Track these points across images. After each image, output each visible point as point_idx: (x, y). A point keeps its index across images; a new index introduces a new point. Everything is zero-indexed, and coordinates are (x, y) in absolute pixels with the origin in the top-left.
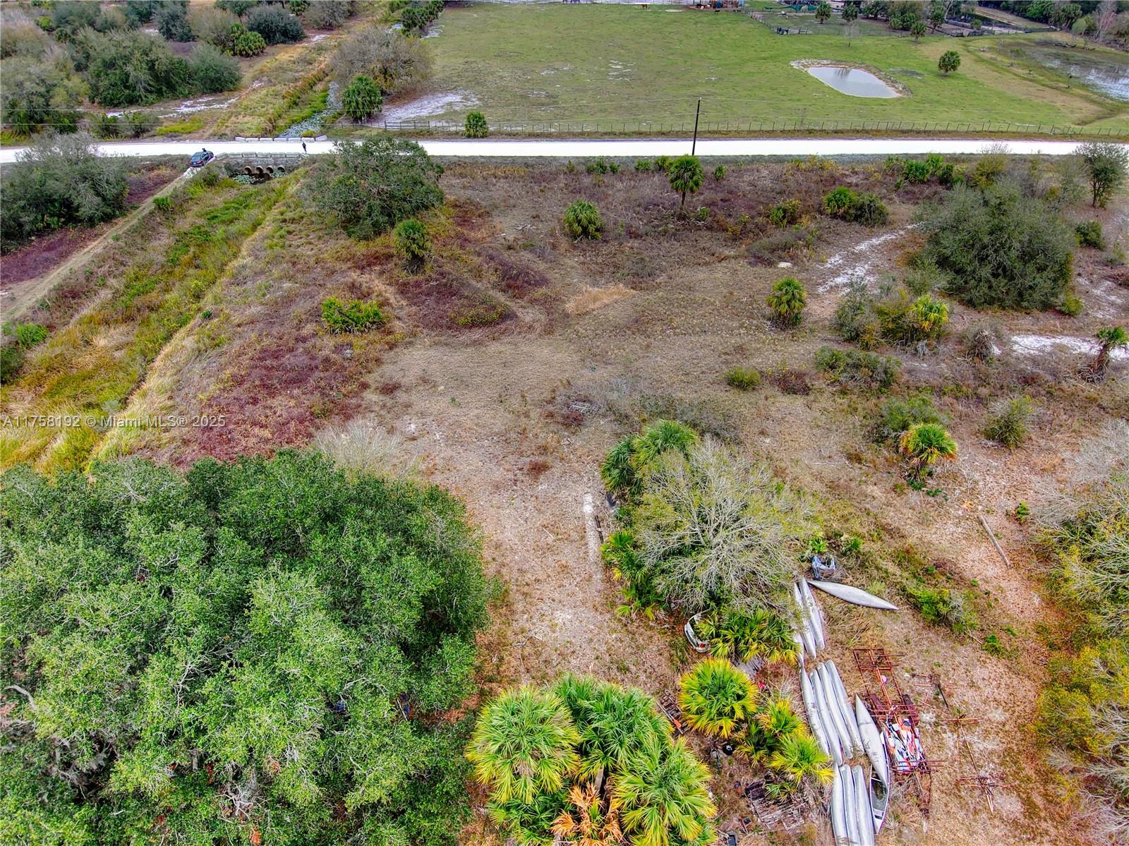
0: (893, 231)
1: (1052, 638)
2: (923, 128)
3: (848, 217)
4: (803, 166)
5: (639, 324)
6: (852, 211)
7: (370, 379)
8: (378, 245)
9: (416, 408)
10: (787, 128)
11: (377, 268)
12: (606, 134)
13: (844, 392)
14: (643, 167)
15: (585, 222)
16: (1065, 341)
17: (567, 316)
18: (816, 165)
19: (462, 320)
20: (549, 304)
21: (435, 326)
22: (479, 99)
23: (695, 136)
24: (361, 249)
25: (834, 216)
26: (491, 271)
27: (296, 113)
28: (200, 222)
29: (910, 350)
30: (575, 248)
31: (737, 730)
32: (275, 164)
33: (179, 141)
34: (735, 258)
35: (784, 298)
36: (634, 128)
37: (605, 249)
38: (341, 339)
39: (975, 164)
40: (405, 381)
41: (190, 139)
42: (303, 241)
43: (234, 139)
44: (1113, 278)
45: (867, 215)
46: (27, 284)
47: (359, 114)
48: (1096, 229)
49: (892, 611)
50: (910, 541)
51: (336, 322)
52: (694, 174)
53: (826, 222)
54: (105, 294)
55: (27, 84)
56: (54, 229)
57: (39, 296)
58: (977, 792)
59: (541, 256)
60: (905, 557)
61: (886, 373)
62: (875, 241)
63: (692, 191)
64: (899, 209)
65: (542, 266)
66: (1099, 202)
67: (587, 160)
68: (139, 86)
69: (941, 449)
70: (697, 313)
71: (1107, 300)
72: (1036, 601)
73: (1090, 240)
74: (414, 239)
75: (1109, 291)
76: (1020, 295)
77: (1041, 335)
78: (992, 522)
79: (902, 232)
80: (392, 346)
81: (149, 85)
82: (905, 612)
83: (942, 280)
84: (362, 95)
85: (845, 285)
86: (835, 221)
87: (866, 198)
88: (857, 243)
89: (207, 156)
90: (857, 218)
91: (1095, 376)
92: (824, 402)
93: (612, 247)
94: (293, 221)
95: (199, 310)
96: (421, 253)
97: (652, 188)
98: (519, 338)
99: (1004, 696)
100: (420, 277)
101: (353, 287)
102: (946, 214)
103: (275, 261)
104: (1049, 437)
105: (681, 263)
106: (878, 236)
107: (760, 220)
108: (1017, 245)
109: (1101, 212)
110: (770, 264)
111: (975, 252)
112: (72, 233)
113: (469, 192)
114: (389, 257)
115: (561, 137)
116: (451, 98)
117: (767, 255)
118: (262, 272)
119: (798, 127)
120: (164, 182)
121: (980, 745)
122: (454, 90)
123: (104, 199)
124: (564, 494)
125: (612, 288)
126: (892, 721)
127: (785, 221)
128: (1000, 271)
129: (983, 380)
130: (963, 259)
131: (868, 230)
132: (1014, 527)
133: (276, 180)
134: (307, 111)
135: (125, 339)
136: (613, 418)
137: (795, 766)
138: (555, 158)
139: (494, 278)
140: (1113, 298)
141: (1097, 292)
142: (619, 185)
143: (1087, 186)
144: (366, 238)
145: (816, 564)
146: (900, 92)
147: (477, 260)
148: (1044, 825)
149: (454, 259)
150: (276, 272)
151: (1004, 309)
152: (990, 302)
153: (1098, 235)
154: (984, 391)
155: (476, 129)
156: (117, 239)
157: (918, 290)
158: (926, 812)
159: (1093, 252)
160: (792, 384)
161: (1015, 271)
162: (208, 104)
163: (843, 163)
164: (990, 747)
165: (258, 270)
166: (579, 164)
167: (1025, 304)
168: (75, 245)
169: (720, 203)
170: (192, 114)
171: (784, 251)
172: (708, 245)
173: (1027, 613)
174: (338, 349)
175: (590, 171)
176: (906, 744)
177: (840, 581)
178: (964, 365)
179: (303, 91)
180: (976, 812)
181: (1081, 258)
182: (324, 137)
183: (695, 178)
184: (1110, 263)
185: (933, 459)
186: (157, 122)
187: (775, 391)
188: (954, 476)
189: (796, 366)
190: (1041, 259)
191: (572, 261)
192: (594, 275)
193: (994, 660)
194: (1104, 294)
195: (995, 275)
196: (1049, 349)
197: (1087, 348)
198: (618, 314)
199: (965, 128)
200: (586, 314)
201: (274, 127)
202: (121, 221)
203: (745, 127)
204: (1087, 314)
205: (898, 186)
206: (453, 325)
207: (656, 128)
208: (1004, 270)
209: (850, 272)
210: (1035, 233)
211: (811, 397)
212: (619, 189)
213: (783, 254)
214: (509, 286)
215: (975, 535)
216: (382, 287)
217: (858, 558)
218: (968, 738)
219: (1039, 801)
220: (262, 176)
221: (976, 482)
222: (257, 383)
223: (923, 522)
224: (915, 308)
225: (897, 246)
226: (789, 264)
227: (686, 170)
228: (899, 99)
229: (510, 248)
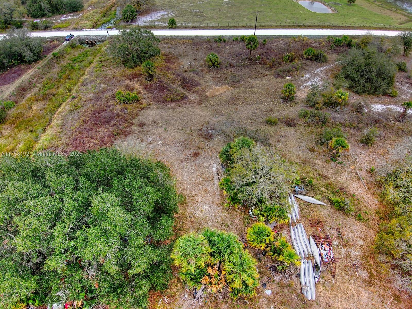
0: (329, 65)
1: (381, 215)
2: (341, 25)
3: (312, 60)
4: (296, 39)
5: (233, 100)
6: (314, 57)
7: (134, 121)
8: (136, 70)
9: (152, 132)
10: (290, 25)
11: (136, 79)
12: (222, 27)
13: (309, 126)
14: (235, 40)
15: (213, 61)
16: (391, 106)
17: (207, 97)
18: (301, 39)
19: (168, 99)
20: (200, 93)
21: (158, 101)
22: (174, 13)
23: (256, 28)
24: (130, 72)
25: (307, 59)
26: (179, 80)
27: (104, 19)
28: (70, 62)
29: (334, 110)
30: (210, 71)
31: (267, 247)
32: (97, 39)
33: (61, 31)
34: (270, 75)
35: (288, 91)
36: (232, 24)
37: (221, 72)
38: (123, 106)
39: (360, 39)
40: (147, 122)
41: (65, 30)
42: (108, 69)
43: (81, 30)
44: (410, 83)
45: (320, 59)
46: (7, 86)
47: (128, 19)
48: (404, 65)
49: (324, 205)
50: (332, 180)
51: (121, 100)
52: (255, 43)
53: (304, 61)
54: (36, 90)
55: (4, 10)
56: (16, 65)
57: (12, 91)
58: (352, 269)
59: (197, 74)
60: (328, 186)
61: (324, 118)
62: (322, 69)
63: (254, 49)
64: (332, 57)
65: (197, 78)
66: (406, 54)
67: (215, 37)
68: (46, 10)
69: (344, 147)
70: (255, 96)
71: (407, 92)
72: (376, 202)
73: (402, 69)
74: (149, 68)
75: (408, 88)
76: (375, 89)
77: (382, 104)
78: (361, 173)
79: (332, 65)
80: (142, 109)
81: (49, 9)
82: (328, 206)
83: (347, 84)
84: (129, 12)
85: (310, 85)
86: (308, 61)
87: (319, 52)
88: (316, 69)
89: (72, 36)
90: (316, 60)
91: (401, 120)
92: (302, 129)
93: (224, 71)
94: (104, 61)
95: (70, 95)
96: (152, 73)
97: (239, 48)
98: (189, 106)
99: (363, 236)
100: (152, 83)
101: (127, 87)
102: (349, 58)
103: (98, 76)
104: (383, 143)
105: (250, 77)
106: (324, 67)
107: (279, 60)
108: (375, 70)
109: (406, 58)
110: (283, 77)
111: (359, 73)
112: (23, 66)
113: (170, 50)
114: (140, 75)
115: (204, 28)
116: (163, 13)
117: (282, 74)
118: (93, 81)
119: (294, 25)
120: (56, 47)
121: (354, 253)
122: (164, 10)
123: (34, 53)
124: (205, 164)
125: (224, 87)
126: (323, 244)
127: (289, 61)
128: (368, 80)
129: (360, 121)
130: (355, 76)
131: (320, 64)
132: (369, 175)
133: (98, 45)
134: (109, 19)
135: (43, 106)
136: (224, 136)
137: (287, 260)
138: (202, 36)
139: (179, 83)
140: (409, 91)
141: (404, 88)
142: (227, 47)
143: (401, 48)
144: (132, 68)
145: (297, 189)
146: (333, 11)
147: (173, 76)
148: (376, 281)
149: (164, 75)
150: (98, 81)
151: (369, 94)
152: (364, 92)
153: (405, 67)
154: (360, 125)
155: (172, 25)
156: (39, 69)
157: (337, 87)
158: (334, 276)
159: (403, 73)
160: (290, 123)
161: (374, 80)
162: (71, 16)
163: (311, 38)
164: (357, 254)
165: (91, 80)
166: (212, 38)
167: (377, 93)
168: (24, 71)
169: (265, 54)
170: (66, 20)
171: (288, 72)
172: (260, 70)
173: (372, 206)
174: (122, 110)
175: (215, 41)
176: (327, 252)
177: (305, 195)
178: (354, 116)
179: (107, 11)
180: (351, 276)
181: (398, 75)
182: (115, 29)
183: (255, 44)
184: (409, 77)
185: (341, 151)
186: (53, 24)
187: (283, 125)
188: (348, 157)
189: (291, 116)
190: (383, 76)
191: (209, 76)
192: (217, 82)
193: (360, 223)
194: (406, 89)
195: (366, 82)
196: (385, 110)
197: (399, 109)
198: (226, 97)
199: (357, 25)
200: (214, 97)
201: (96, 25)
202: (40, 62)
203: (274, 24)
204: (400, 97)
205: (331, 47)
206: (164, 101)
207: (241, 24)
208: (370, 80)
209: (313, 80)
210: (382, 66)
211: (297, 128)
212: (226, 48)
213: (288, 74)
214: (185, 86)
215: (354, 178)
216: (138, 87)
217: (312, 186)
218: (350, 250)
219: (374, 272)
220: (92, 44)
221: (356, 159)
222: (93, 123)
223: (336, 173)
224: (336, 94)
225: (330, 70)
226: (290, 77)
227: (252, 41)
228: (333, 14)
229: (185, 71)
